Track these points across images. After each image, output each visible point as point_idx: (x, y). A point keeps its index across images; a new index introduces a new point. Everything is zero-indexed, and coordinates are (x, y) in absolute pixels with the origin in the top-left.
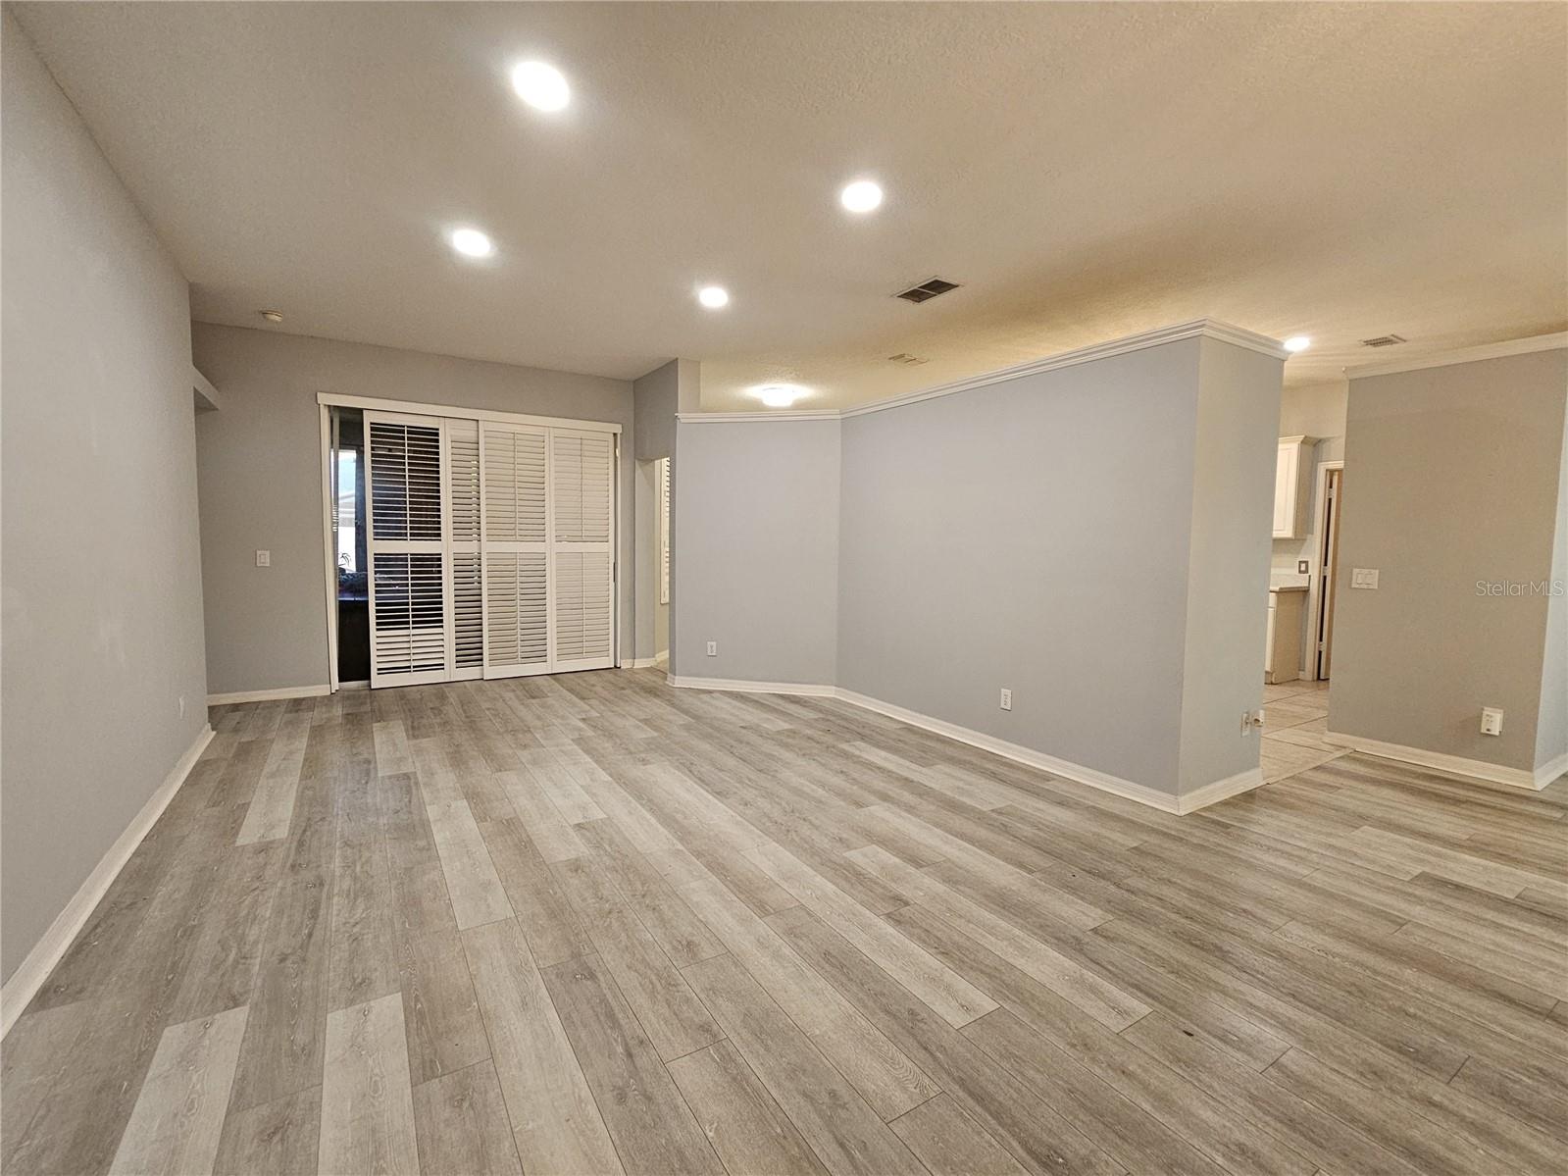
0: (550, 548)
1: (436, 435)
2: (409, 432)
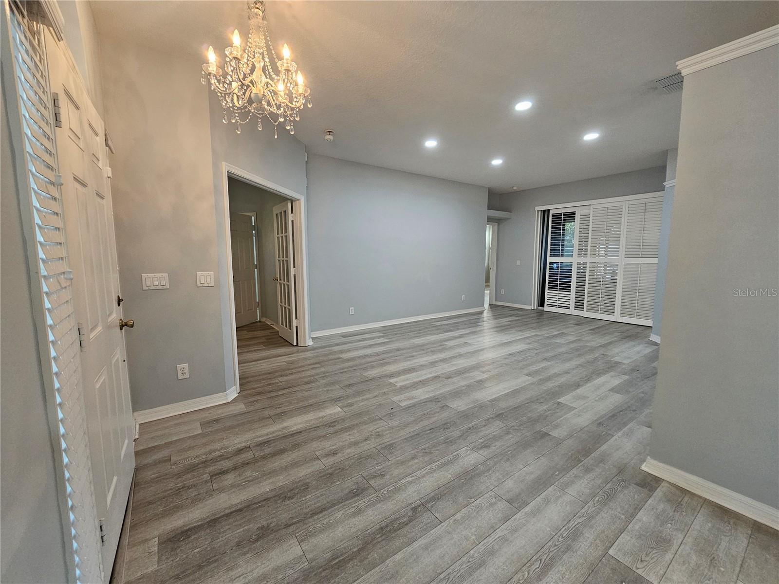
0: (621, 261)
1: (575, 214)
2: (564, 215)
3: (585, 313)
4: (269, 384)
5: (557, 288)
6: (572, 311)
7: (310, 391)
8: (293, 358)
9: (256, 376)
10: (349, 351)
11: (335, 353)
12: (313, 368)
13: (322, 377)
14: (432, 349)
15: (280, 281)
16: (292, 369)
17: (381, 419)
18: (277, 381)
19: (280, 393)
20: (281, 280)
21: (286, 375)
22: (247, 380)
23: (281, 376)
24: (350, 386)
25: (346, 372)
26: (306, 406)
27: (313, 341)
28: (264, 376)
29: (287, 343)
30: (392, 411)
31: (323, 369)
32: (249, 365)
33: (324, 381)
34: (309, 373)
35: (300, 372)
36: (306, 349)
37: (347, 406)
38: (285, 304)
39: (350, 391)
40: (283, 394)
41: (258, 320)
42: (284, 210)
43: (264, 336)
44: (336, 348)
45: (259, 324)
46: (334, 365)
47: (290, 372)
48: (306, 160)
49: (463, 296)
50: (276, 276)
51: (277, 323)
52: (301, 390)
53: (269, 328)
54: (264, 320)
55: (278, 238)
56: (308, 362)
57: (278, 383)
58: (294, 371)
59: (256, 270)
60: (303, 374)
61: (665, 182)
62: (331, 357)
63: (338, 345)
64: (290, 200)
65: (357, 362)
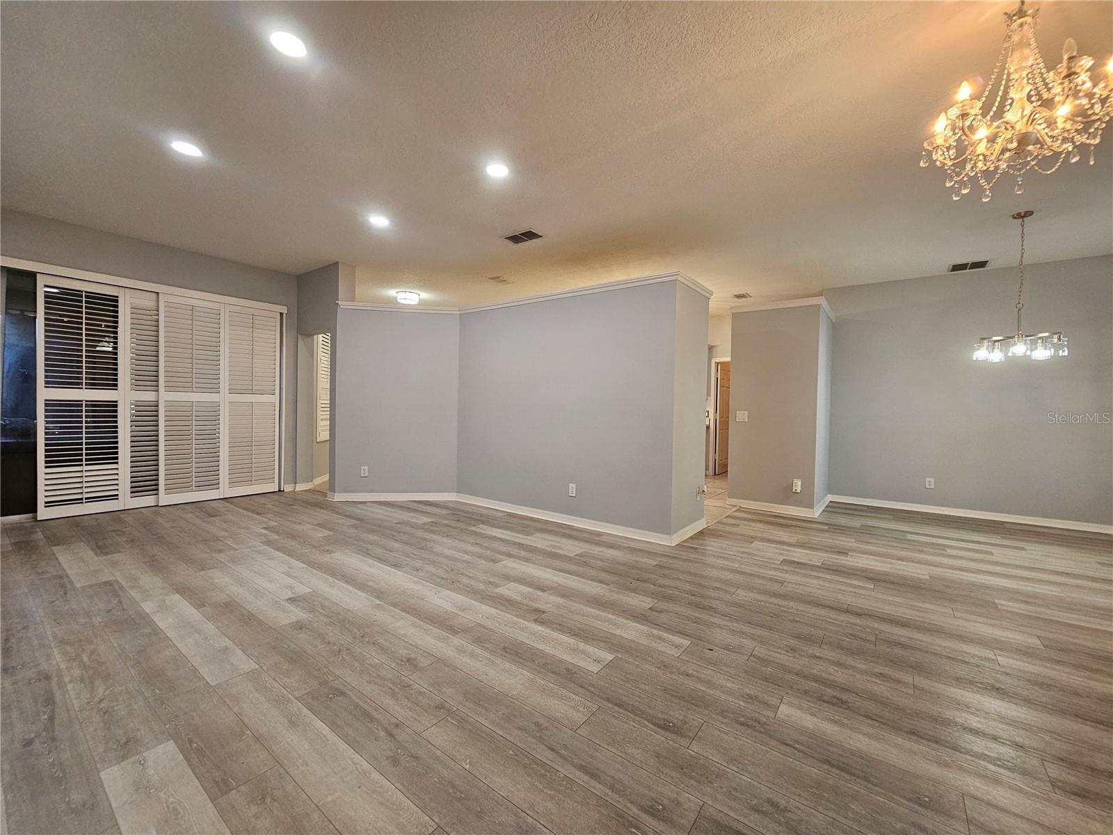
0: (224, 398)
3: (163, 499)
5: (81, 460)
6: (127, 501)
26: (842, 769)
37: (758, 701)
39: (695, 717)
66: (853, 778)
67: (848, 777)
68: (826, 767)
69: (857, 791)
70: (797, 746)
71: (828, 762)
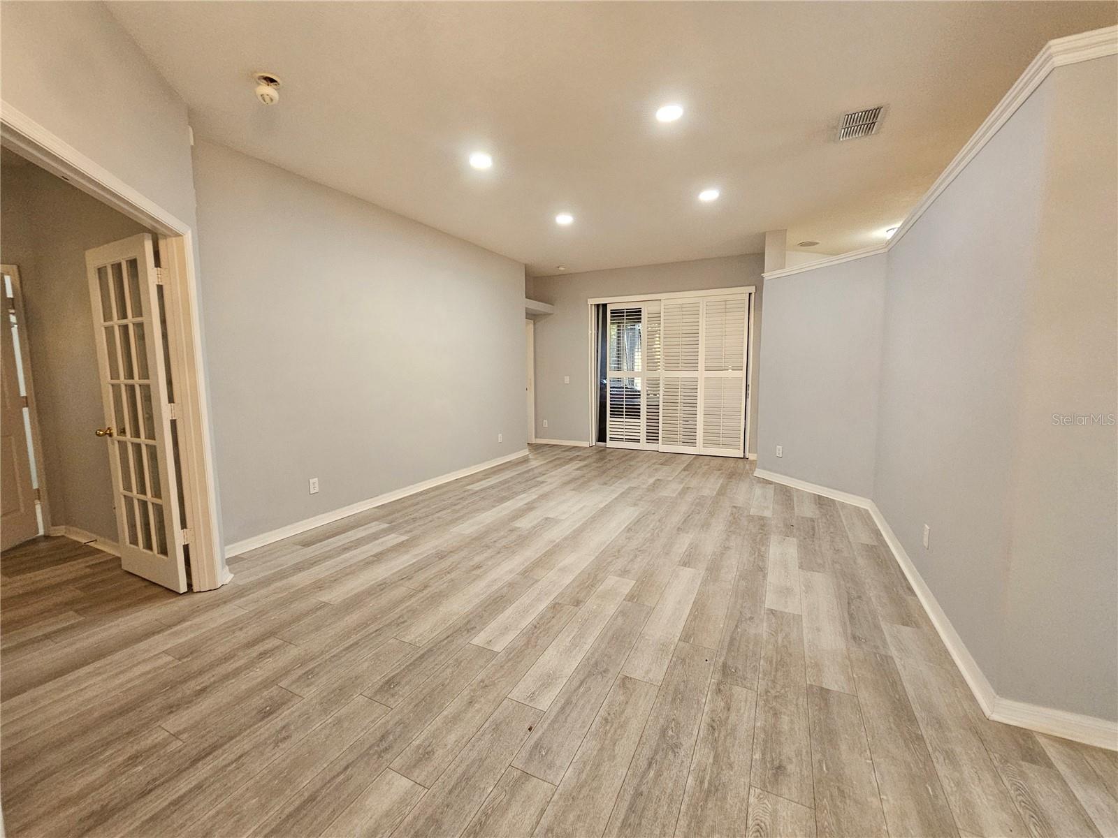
0: (701, 374)
1: (640, 311)
2: (627, 312)
3: (661, 447)
4: (134, 759)
5: (623, 415)
6: (643, 445)
7: (284, 739)
8: (185, 635)
9: (70, 739)
10: (335, 580)
11: (300, 594)
12: (263, 655)
13: (300, 677)
14: (503, 542)
15: (121, 438)
16: (201, 672)
17: (526, 775)
18: (159, 736)
19: (183, 786)
20: (123, 432)
21: (187, 702)
22: (38, 767)
23: (171, 709)
24: (390, 685)
25: (356, 643)
26: (298, 810)
27: (231, 571)
28: (105, 731)
29: (157, 590)
30: (536, 736)
31: (293, 652)
32: (34, 701)
33: (313, 689)
34: (261, 672)
35: (226, 677)
36: (221, 598)
37: (420, 760)
38: (143, 490)
39: (399, 703)
40: (199, 787)
41: (41, 532)
42: (131, 256)
43: (75, 580)
44: (302, 579)
45: (43, 545)
46: (317, 629)
47: (194, 685)
48: (192, 143)
49: (500, 435)
50: (104, 424)
51: (115, 537)
52: (255, 747)
53: (86, 551)
54: (60, 531)
55: (109, 331)
56: (242, 636)
57: (165, 744)
58: (206, 679)
59: (25, 410)
60: (241, 685)
61: (764, 273)
62: (300, 606)
63: (299, 568)
64: (149, 231)
65: (372, 606)
66: (283, 817)
67: (287, 811)
68: (306, 794)
69: (267, 813)
70: (342, 777)
71: (312, 798)
